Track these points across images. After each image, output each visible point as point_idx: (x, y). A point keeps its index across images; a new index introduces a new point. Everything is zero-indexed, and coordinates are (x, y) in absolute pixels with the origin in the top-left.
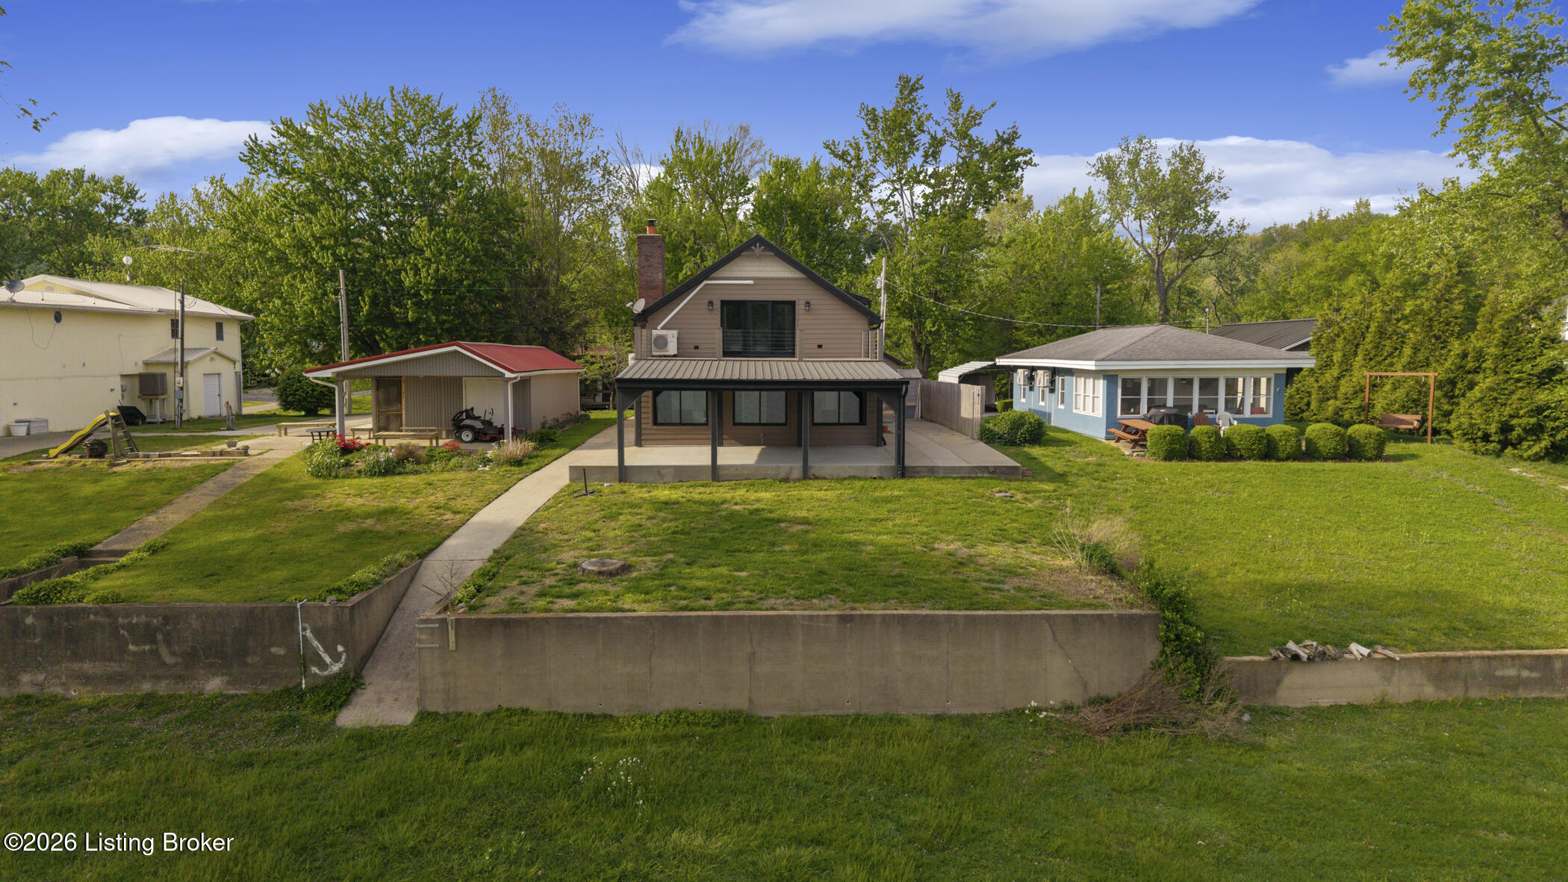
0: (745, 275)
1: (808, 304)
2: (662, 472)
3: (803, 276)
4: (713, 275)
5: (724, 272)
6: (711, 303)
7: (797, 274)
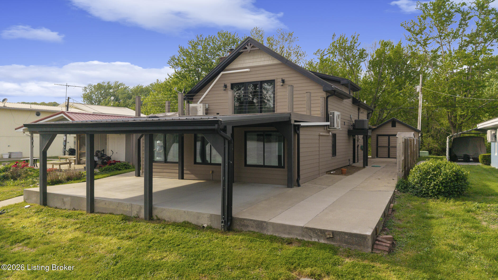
0: (245, 65)
1: (283, 81)
2: (65, 200)
3: (279, 62)
4: (227, 68)
5: (233, 65)
6: (226, 86)
7: (276, 62)
